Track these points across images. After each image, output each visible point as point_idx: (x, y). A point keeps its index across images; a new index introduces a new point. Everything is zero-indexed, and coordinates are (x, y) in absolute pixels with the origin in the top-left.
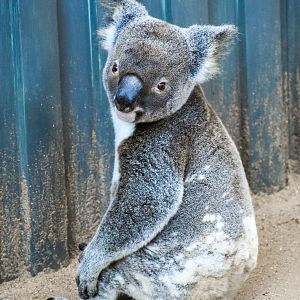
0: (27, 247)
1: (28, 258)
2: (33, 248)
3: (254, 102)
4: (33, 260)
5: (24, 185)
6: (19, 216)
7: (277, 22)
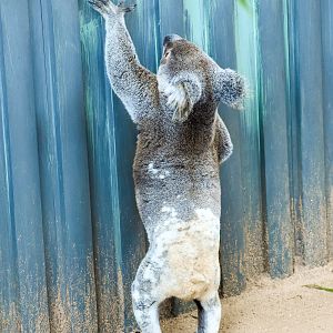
0: (122, 315)
1: (122, 323)
2: (126, 316)
3: (272, 217)
4: (126, 325)
5: (120, 274)
6: (116, 295)
7: (286, 165)
